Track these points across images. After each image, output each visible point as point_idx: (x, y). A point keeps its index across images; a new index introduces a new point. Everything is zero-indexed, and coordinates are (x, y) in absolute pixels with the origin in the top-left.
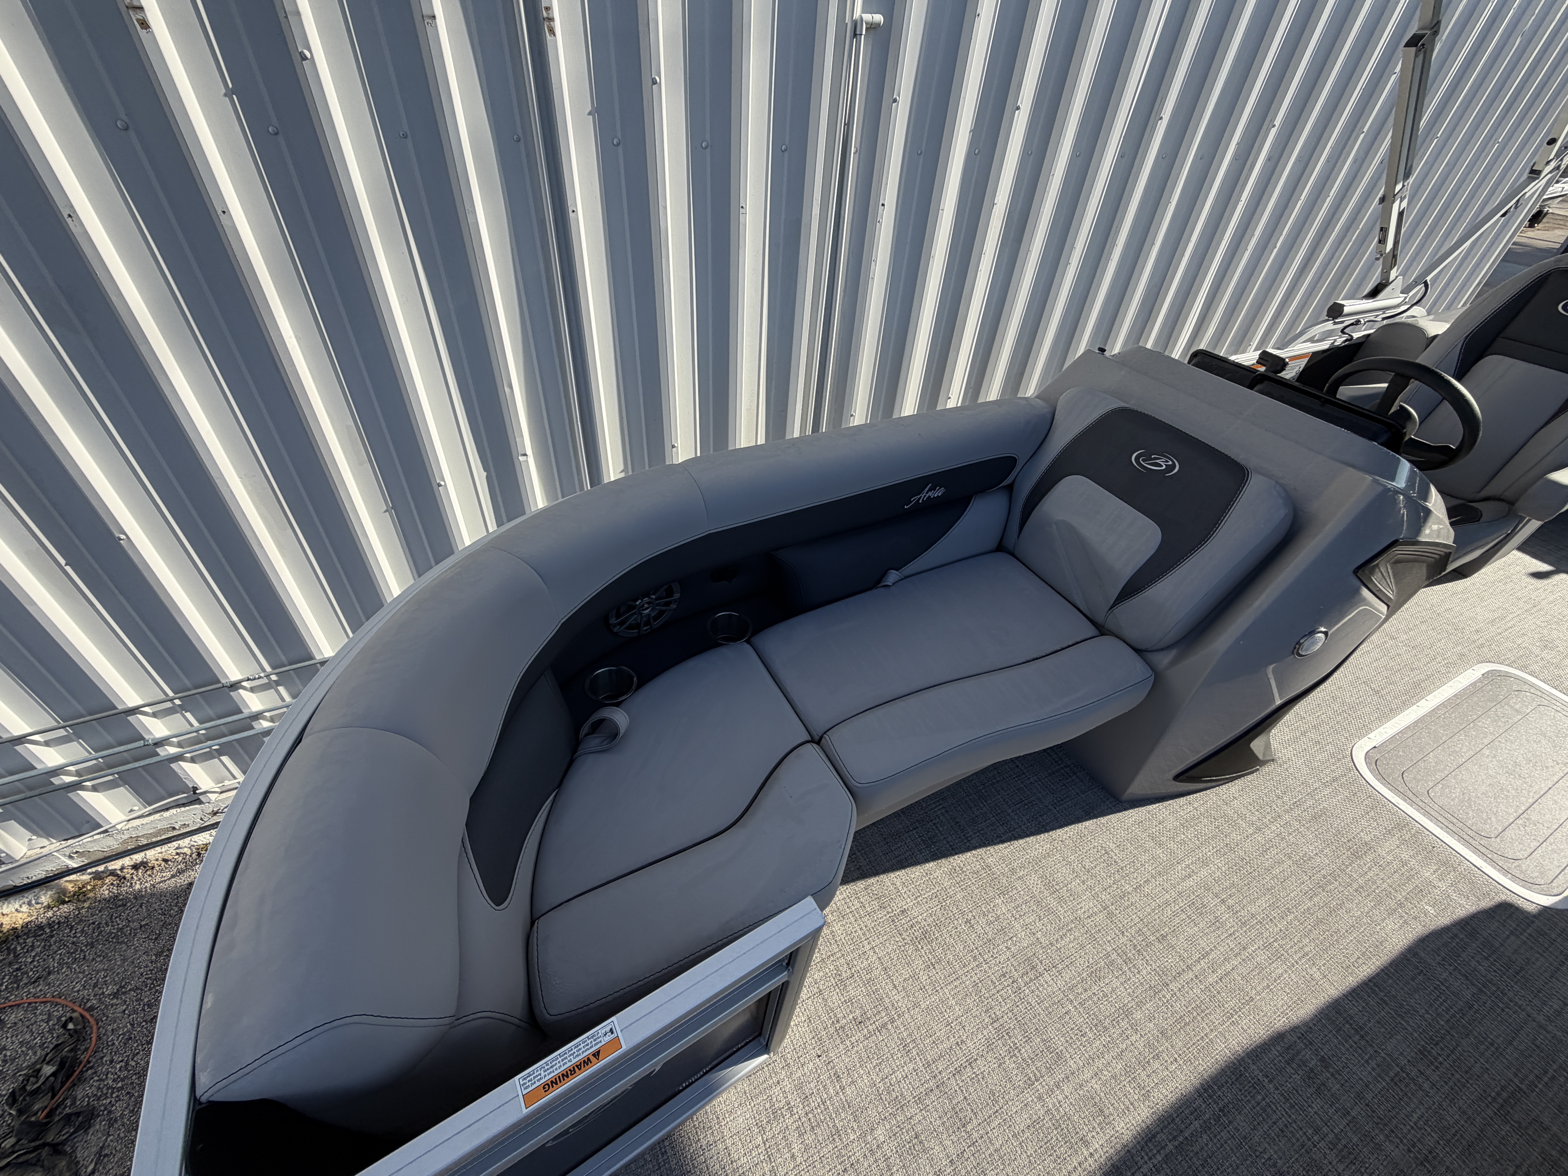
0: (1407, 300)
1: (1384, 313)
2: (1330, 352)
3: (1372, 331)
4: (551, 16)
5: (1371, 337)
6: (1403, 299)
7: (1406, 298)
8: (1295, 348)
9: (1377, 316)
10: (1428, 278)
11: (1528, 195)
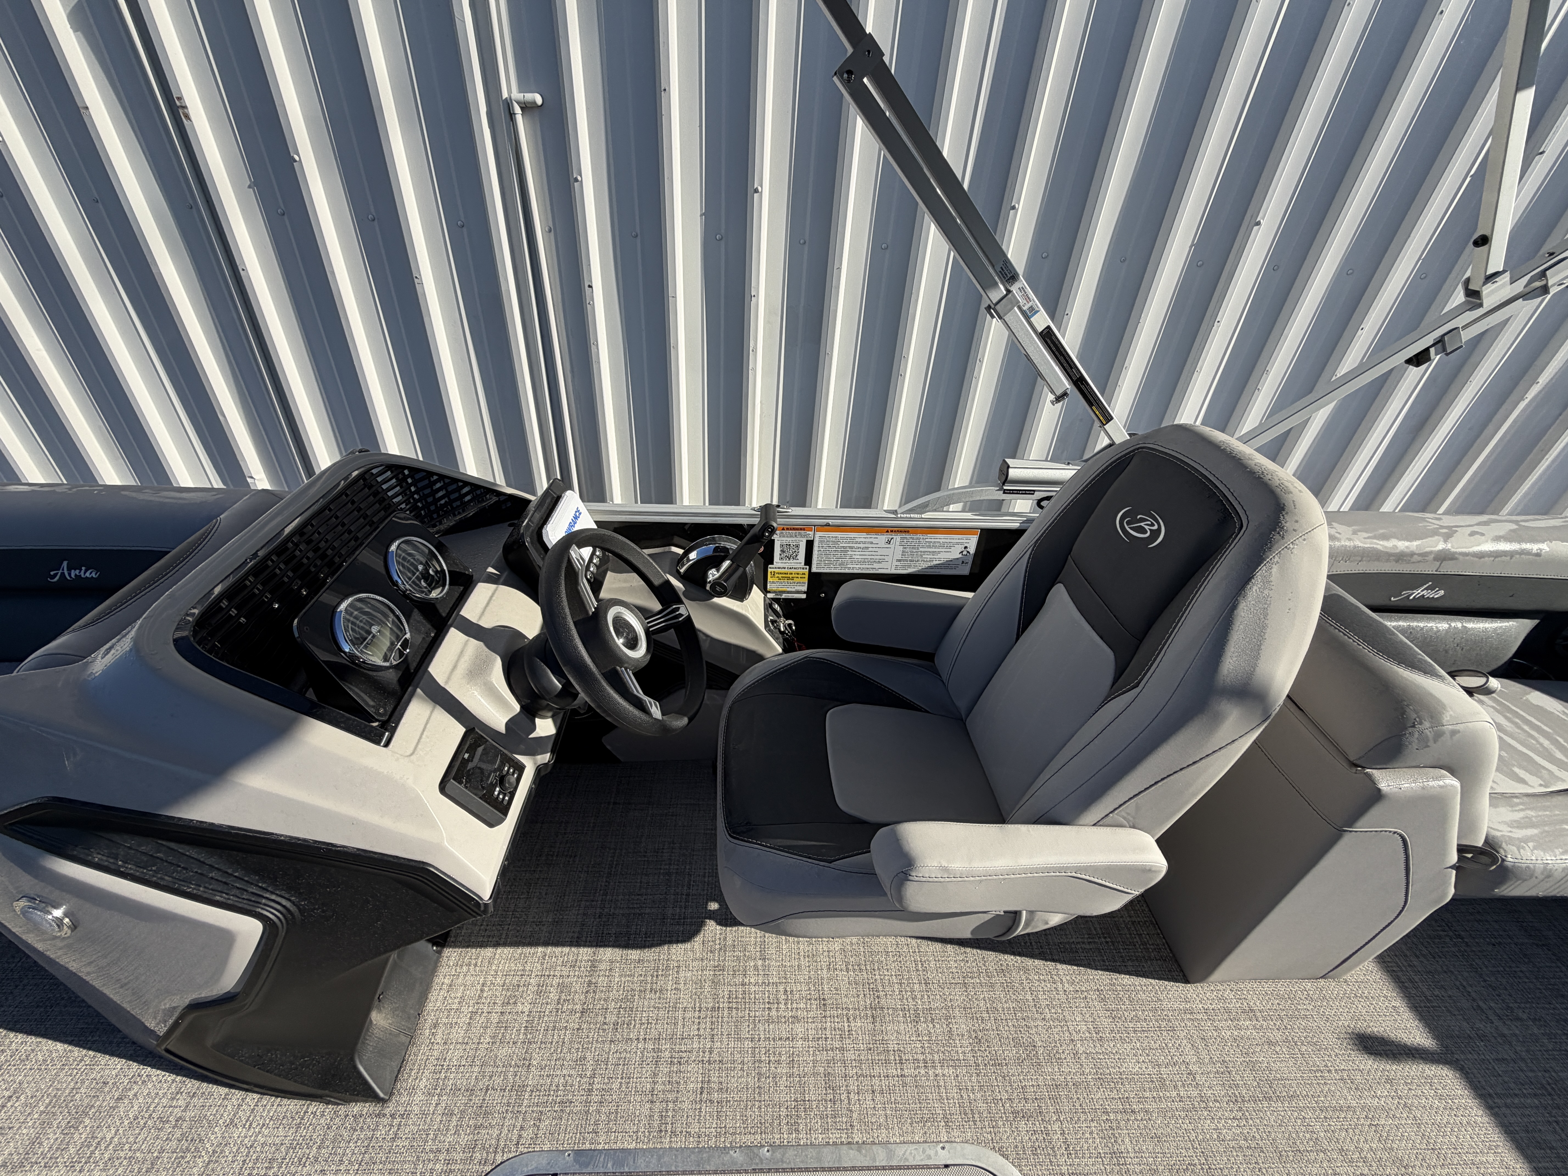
4: (184, 105)
8: (924, 516)
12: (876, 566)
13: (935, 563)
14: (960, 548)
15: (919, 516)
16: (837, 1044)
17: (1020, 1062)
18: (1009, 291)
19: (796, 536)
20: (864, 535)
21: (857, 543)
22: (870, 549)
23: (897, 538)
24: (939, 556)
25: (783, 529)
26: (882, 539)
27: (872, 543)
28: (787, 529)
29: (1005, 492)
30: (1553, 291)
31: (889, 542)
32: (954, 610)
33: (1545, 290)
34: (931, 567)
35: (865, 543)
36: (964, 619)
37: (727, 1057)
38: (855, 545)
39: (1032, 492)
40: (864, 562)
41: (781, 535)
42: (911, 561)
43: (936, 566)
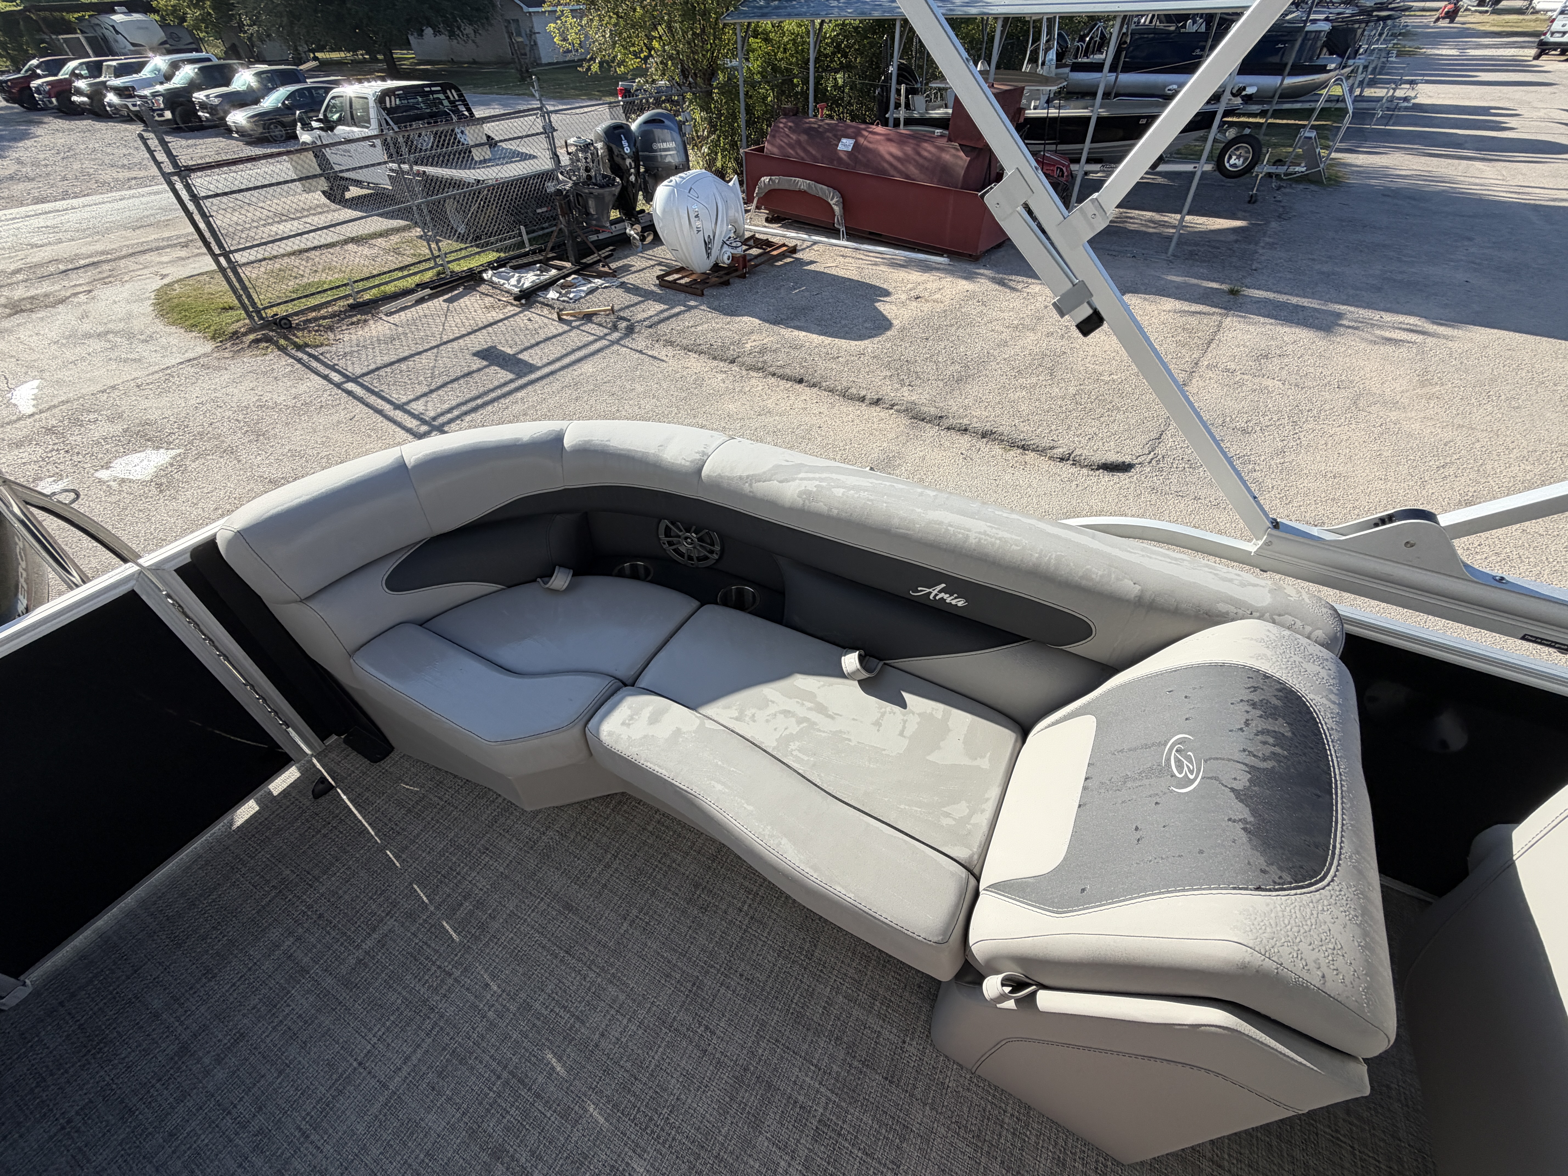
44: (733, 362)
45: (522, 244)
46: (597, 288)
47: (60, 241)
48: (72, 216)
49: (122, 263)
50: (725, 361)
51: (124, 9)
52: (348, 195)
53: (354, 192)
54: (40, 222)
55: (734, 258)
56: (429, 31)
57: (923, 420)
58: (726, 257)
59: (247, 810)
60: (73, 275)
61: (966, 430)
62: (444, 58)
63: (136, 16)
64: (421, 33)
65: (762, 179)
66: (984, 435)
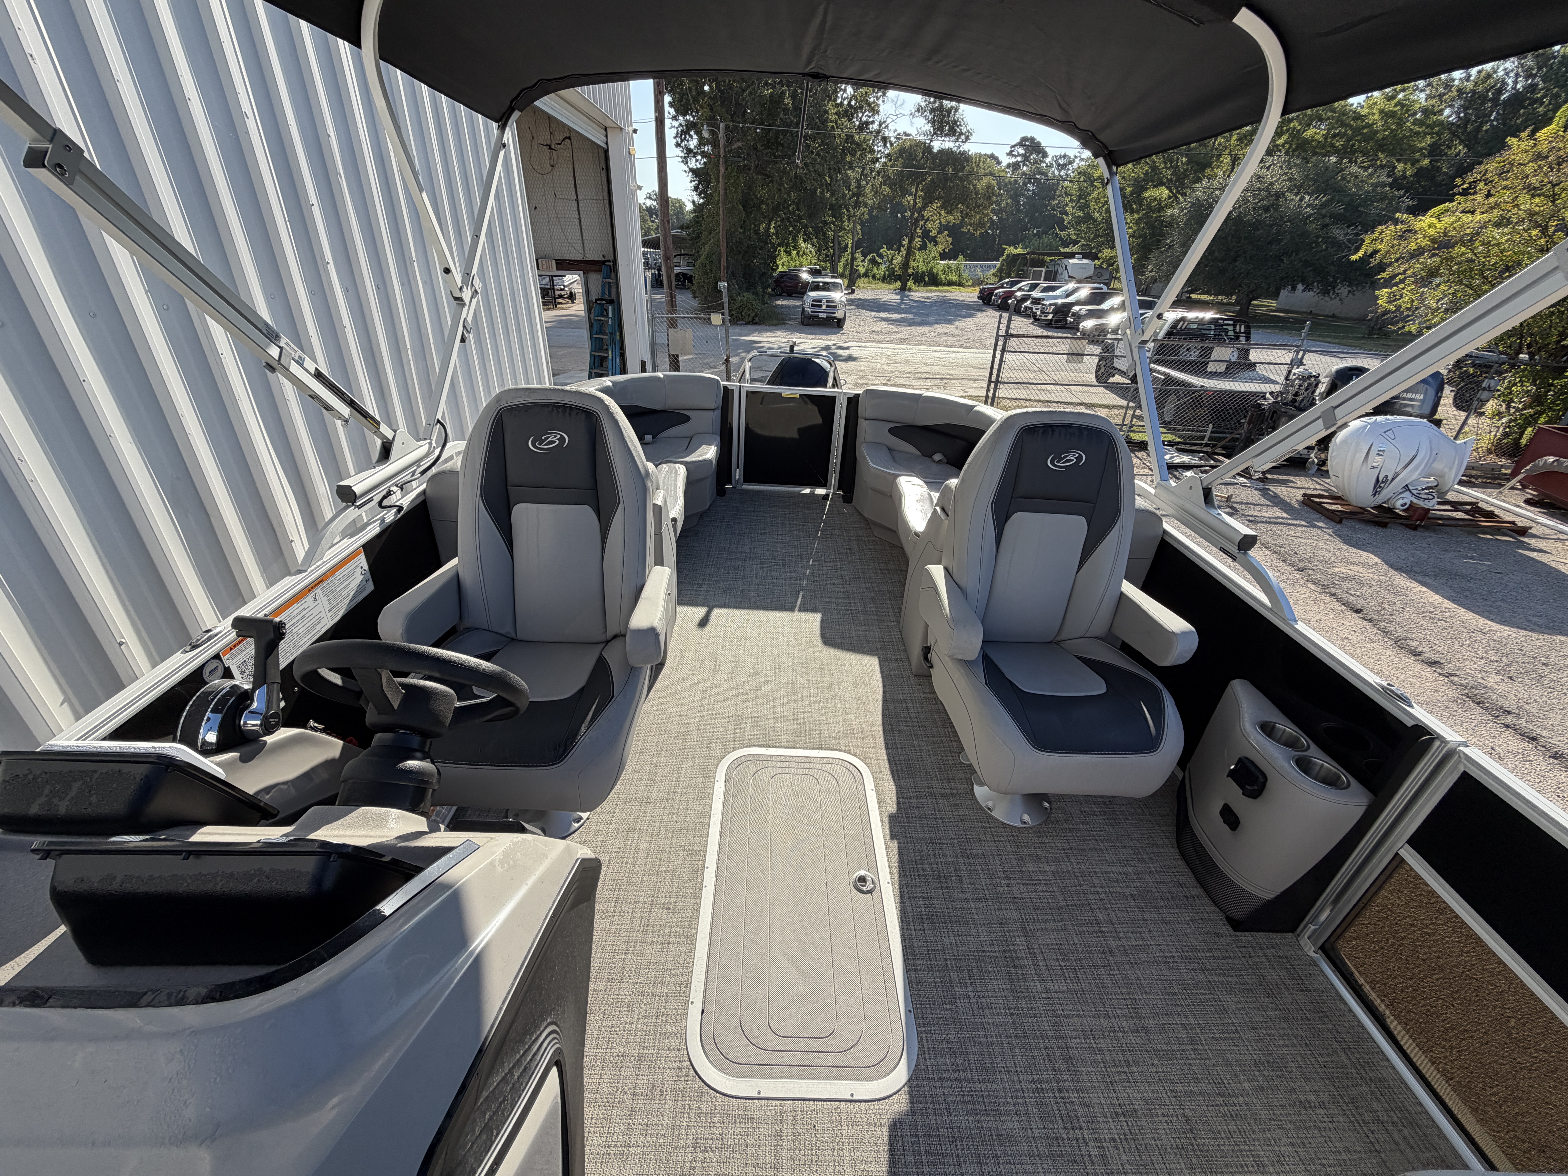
0: (434, 444)
1: (419, 466)
2: (389, 531)
3: (424, 486)
5: (428, 492)
6: (427, 446)
7: (430, 444)
8: (324, 559)
9: (414, 472)
10: (439, 416)
11: (469, 319)
12: (318, 627)
13: (352, 594)
14: (359, 570)
15: (321, 561)
16: (657, 825)
17: (685, 739)
18: (281, 348)
19: (246, 648)
20: (296, 606)
21: (295, 617)
22: (307, 616)
23: (318, 591)
24: (351, 586)
25: (231, 649)
26: (309, 599)
27: (305, 609)
28: (235, 646)
29: (359, 507)
30: (479, 291)
31: (315, 599)
32: (456, 580)
33: (476, 292)
34: (351, 601)
35: (300, 613)
36: (467, 578)
37: (651, 892)
38: (295, 620)
39: (371, 500)
40: (308, 632)
41: (234, 657)
42: (337, 604)
43: (354, 597)
44: (1300, 570)
45: (1203, 438)
46: (1237, 484)
47: (938, 365)
48: (953, 356)
49: (953, 382)
50: (1294, 566)
51: (1081, 256)
52: (1111, 380)
53: (1117, 379)
54: (937, 354)
55: (1411, 508)
56: (1300, 287)
57: (1479, 703)
58: (1400, 502)
59: (807, 491)
60: (928, 380)
61: (1534, 739)
62: (1305, 310)
63: (1085, 261)
64: (1294, 289)
65: (1547, 458)
66: (1555, 756)
